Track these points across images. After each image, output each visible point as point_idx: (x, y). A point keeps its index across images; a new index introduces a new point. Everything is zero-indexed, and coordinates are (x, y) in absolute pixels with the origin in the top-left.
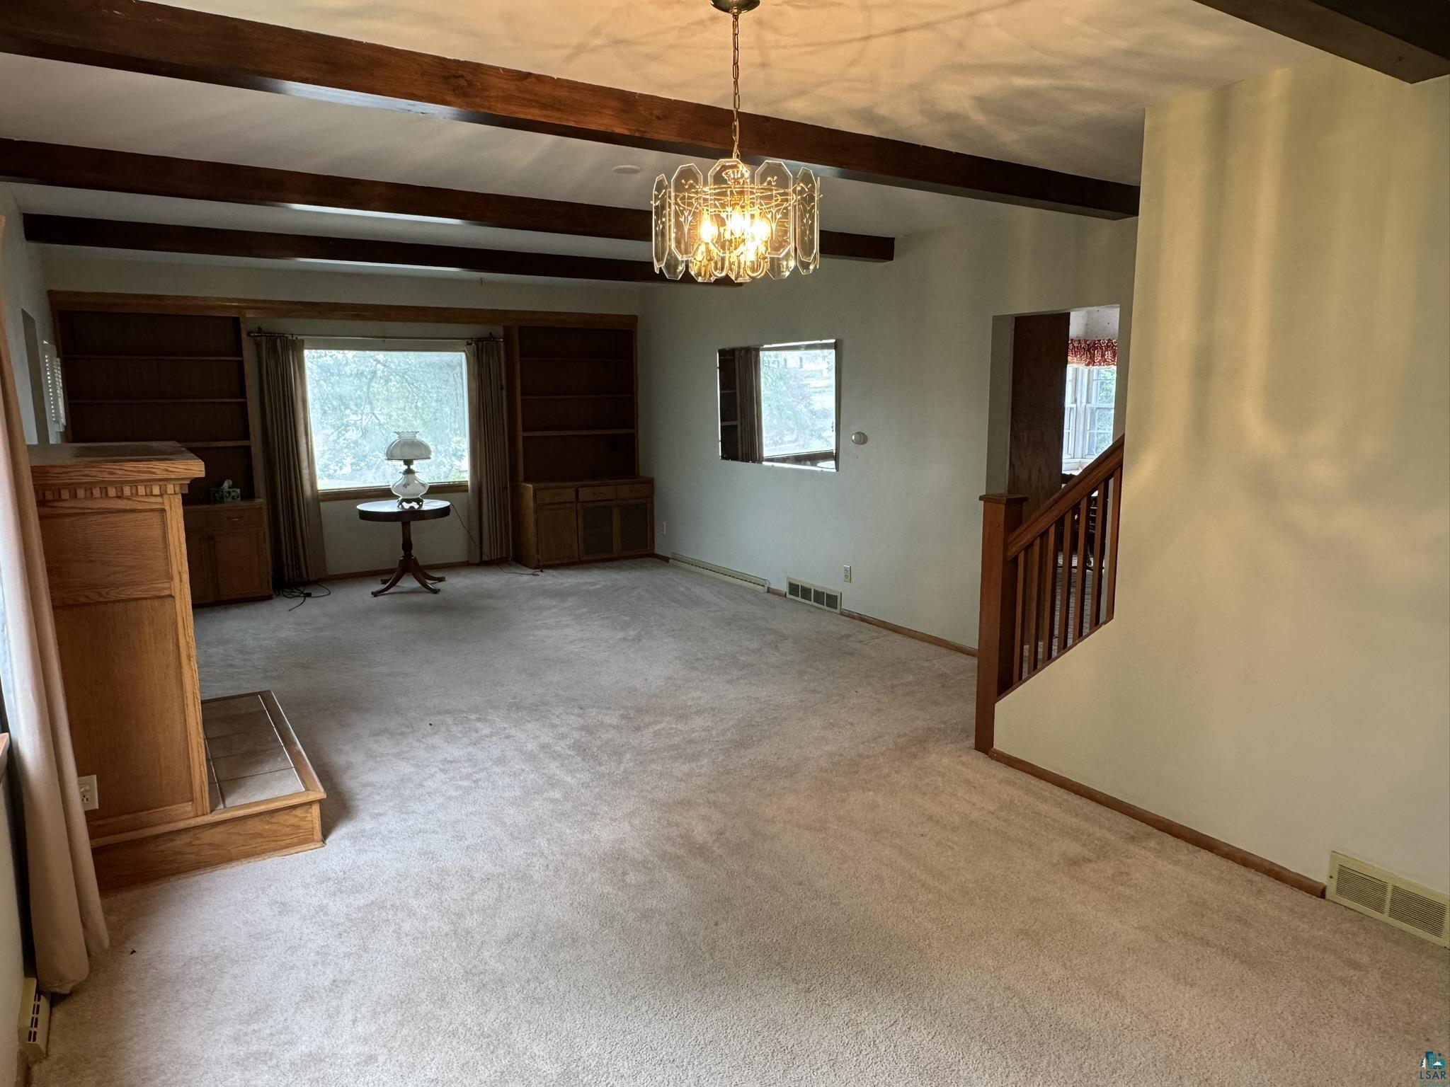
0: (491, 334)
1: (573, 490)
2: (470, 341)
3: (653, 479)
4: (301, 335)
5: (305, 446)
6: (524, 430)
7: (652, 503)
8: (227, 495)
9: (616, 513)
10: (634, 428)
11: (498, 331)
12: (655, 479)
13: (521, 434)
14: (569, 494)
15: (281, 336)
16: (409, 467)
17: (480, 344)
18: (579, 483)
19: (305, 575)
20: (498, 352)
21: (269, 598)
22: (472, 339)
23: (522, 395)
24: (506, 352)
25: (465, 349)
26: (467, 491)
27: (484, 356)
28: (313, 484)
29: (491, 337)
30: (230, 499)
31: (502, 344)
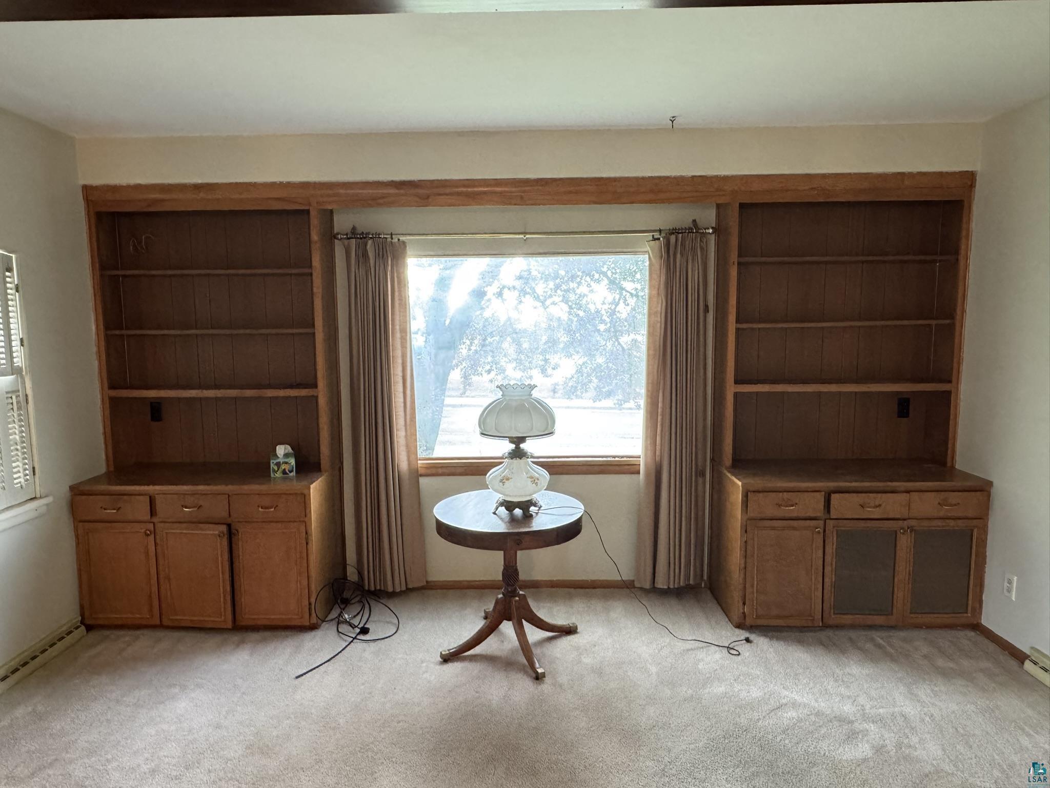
0: (694, 221)
1: (820, 497)
2: (657, 235)
3: (990, 484)
4: (403, 234)
5: (401, 395)
6: (737, 382)
7: (984, 530)
8: (276, 468)
9: (905, 542)
10: (950, 382)
11: (708, 217)
12: (996, 483)
13: (731, 388)
14: (812, 504)
15: (376, 236)
16: (518, 447)
17: (673, 238)
18: (832, 485)
19: (390, 583)
20: (704, 251)
21: (313, 627)
22: (660, 231)
23: (738, 321)
24: (718, 251)
25: (648, 249)
26: (638, 473)
27: (679, 256)
28: (411, 450)
29: (695, 228)
30: (279, 475)
31: (712, 240)
